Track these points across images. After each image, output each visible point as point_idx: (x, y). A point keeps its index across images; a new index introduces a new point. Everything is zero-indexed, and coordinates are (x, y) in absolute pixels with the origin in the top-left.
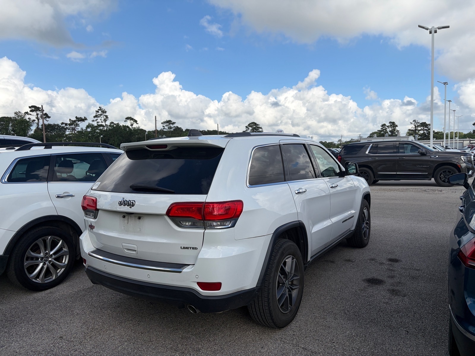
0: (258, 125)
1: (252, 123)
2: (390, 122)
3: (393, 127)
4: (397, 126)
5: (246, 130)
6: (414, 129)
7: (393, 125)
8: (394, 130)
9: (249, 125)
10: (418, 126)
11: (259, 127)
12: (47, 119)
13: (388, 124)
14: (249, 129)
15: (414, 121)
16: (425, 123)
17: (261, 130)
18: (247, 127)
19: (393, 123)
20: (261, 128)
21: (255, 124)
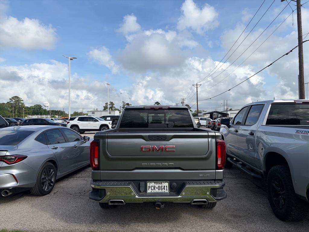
0: (20, 98)
1: (15, 97)
2: (110, 102)
3: (112, 105)
4: (114, 104)
5: (10, 101)
6: (123, 106)
7: (112, 104)
8: (112, 106)
9: (13, 98)
10: (125, 105)
11: (21, 100)
13: (109, 103)
14: (12, 101)
15: (123, 102)
16: (128, 103)
17: (22, 102)
18: (10, 99)
19: (112, 102)
20: (23, 101)
21: (17, 97)
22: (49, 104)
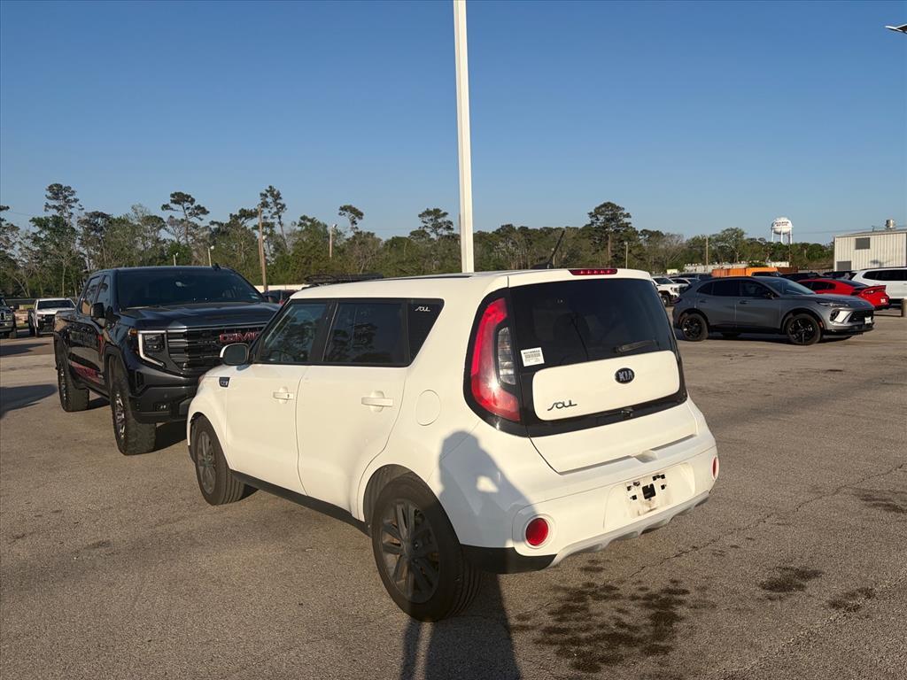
0: (618, 208)
5: (593, 223)
9: (598, 210)
11: (623, 214)
12: (201, 216)
14: (598, 219)
18: (592, 215)
20: (628, 216)
21: (612, 206)
22: (790, 225)
